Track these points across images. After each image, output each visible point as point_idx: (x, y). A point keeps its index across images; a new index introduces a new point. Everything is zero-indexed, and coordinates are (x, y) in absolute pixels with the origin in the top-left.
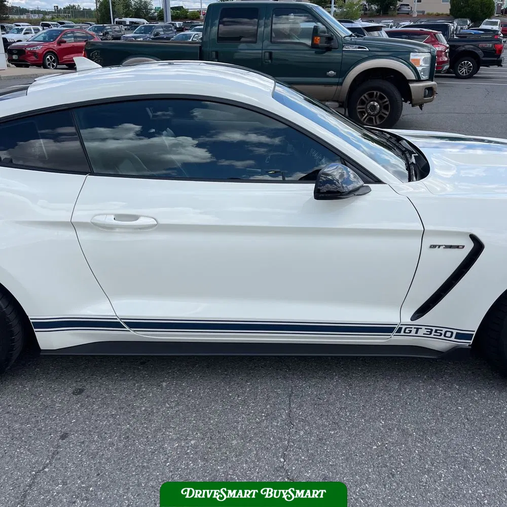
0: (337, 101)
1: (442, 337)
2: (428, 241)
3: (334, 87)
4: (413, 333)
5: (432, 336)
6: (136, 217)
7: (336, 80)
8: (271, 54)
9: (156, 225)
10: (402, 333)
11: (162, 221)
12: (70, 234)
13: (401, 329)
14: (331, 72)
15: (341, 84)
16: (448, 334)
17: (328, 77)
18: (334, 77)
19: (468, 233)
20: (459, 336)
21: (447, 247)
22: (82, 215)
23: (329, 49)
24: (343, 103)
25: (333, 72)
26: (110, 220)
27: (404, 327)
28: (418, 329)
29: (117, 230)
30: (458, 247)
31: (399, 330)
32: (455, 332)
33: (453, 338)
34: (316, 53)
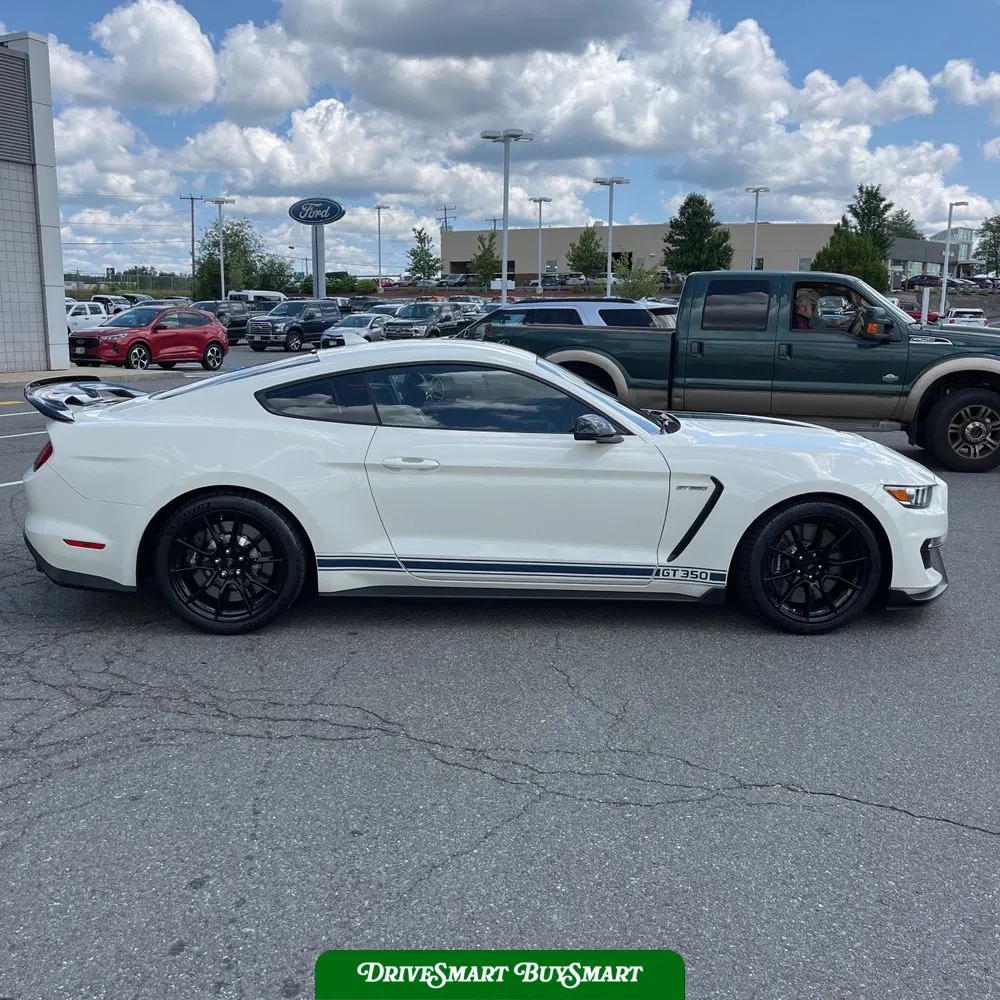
0: (898, 421)
1: (698, 579)
2: (675, 483)
3: (895, 399)
4: (671, 576)
5: (688, 578)
6: (421, 460)
7: (899, 388)
8: (789, 347)
9: (437, 467)
10: (661, 576)
11: (443, 463)
12: (360, 475)
13: (659, 570)
14: (891, 376)
15: (907, 394)
16: (704, 575)
17: (885, 383)
18: (894, 383)
19: (707, 475)
20: (714, 577)
21: (692, 488)
22: (374, 458)
23: (885, 342)
24: (908, 423)
25: (893, 376)
26: (399, 462)
27: (662, 569)
28: (675, 571)
29: (403, 471)
30: (701, 488)
31: (658, 573)
32: (709, 572)
33: (708, 580)
34: (860, 346)
